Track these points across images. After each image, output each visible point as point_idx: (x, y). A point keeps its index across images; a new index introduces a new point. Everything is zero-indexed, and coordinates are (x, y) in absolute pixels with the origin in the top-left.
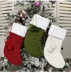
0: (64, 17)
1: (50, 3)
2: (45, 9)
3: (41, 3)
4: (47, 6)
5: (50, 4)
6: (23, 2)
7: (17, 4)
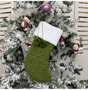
0: (85, 27)
1: (64, 5)
2: (57, 14)
3: (51, 6)
4: (60, 10)
5: (64, 7)
6: (25, 5)
7: (17, 7)
